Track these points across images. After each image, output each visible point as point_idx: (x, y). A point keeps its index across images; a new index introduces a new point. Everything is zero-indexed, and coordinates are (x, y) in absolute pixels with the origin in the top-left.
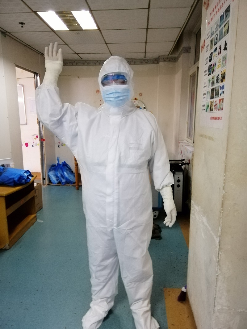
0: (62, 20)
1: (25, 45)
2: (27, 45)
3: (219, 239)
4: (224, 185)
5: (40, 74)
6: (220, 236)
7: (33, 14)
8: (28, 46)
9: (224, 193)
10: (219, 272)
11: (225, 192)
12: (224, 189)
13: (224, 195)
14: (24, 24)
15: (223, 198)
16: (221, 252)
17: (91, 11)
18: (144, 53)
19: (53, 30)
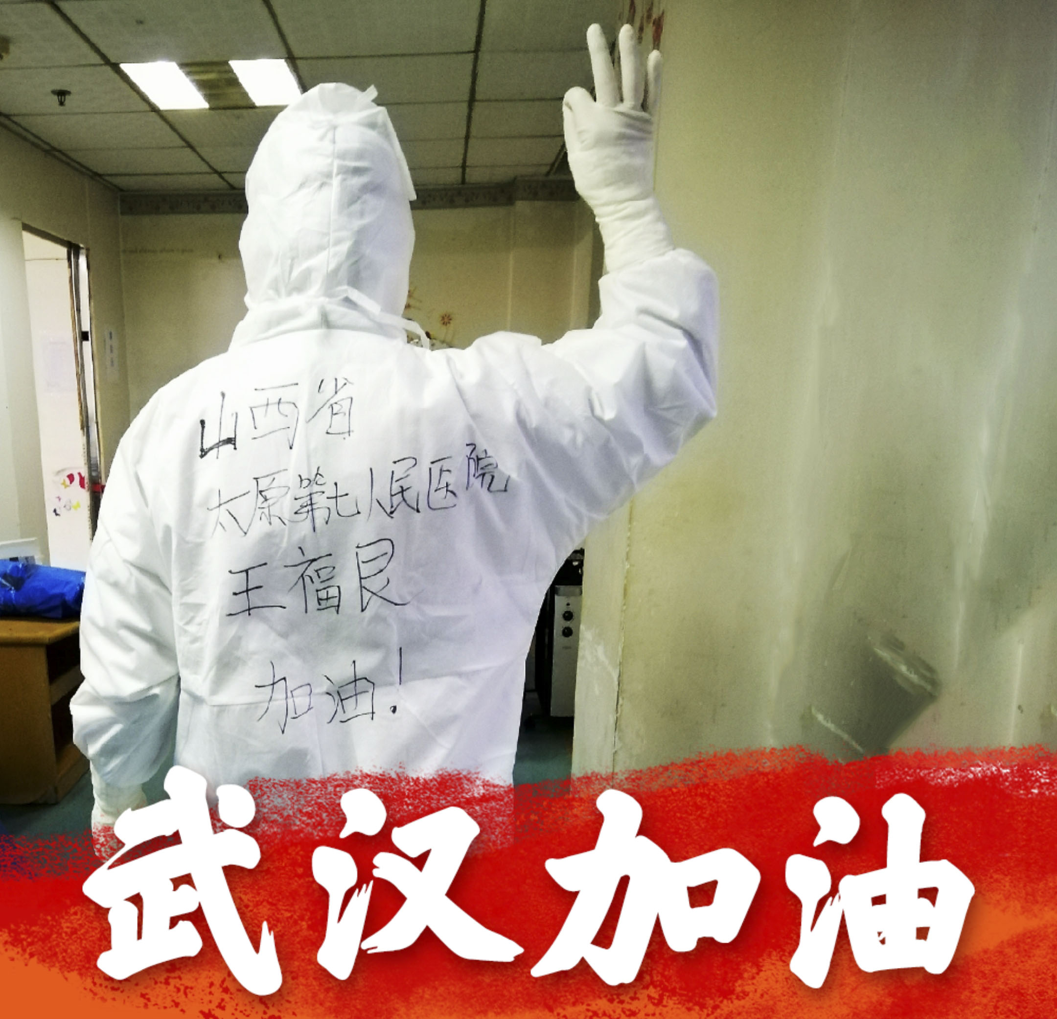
0: (193, 81)
1: (47, 152)
2: (54, 149)
3: (618, 670)
4: (628, 549)
5: (88, 250)
6: (620, 663)
7: (108, 69)
8: (57, 153)
9: (629, 566)
10: (619, 745)
11: (631, 565)
12: (627, 559)
13: (628, 572)
14: (69, 93)
15: (626, 577)
16: (623, 699)
17: (292, 60)
18: (460, 170)
19: (154, 109)
